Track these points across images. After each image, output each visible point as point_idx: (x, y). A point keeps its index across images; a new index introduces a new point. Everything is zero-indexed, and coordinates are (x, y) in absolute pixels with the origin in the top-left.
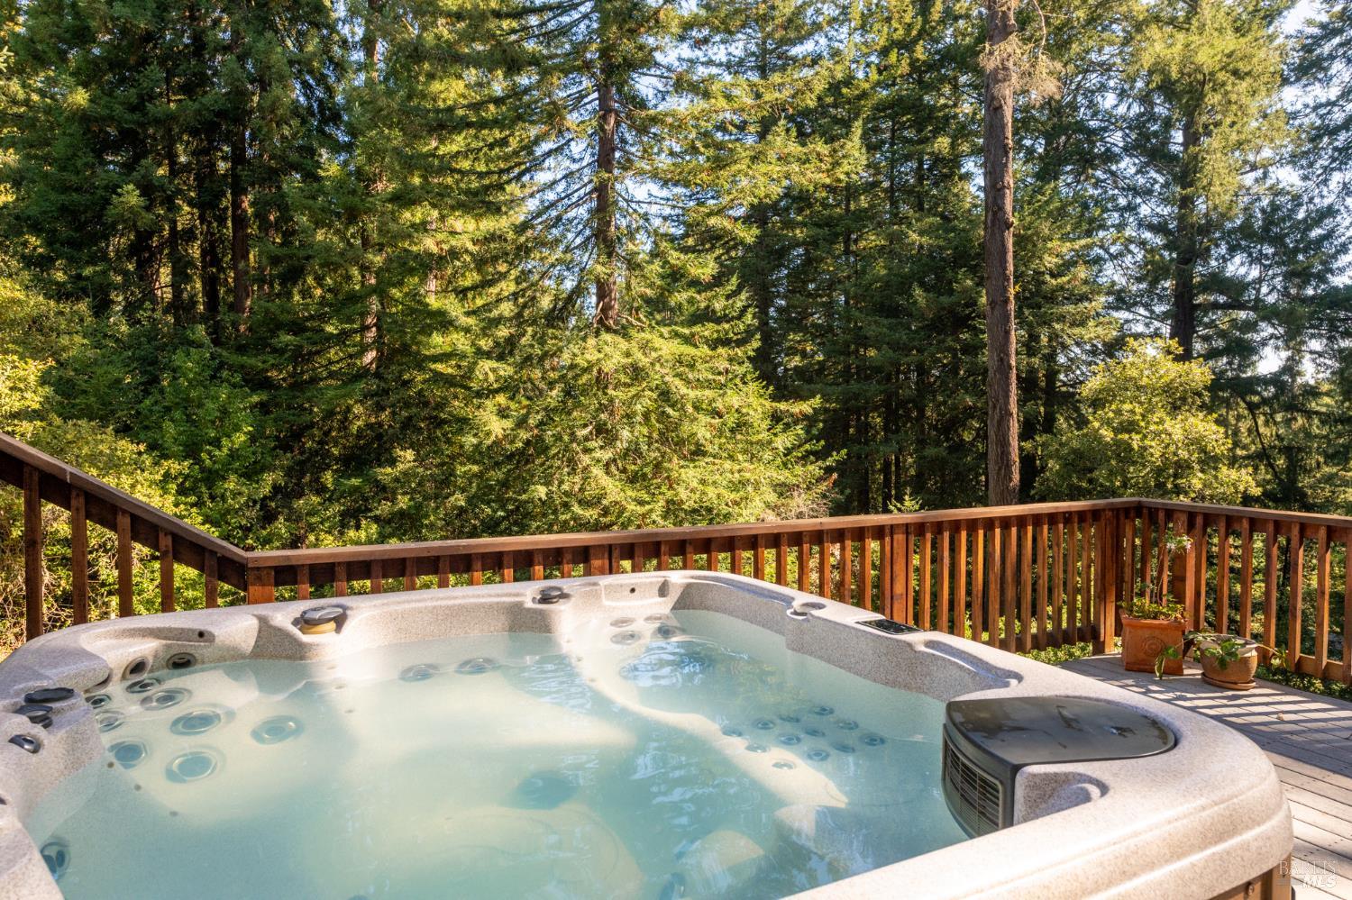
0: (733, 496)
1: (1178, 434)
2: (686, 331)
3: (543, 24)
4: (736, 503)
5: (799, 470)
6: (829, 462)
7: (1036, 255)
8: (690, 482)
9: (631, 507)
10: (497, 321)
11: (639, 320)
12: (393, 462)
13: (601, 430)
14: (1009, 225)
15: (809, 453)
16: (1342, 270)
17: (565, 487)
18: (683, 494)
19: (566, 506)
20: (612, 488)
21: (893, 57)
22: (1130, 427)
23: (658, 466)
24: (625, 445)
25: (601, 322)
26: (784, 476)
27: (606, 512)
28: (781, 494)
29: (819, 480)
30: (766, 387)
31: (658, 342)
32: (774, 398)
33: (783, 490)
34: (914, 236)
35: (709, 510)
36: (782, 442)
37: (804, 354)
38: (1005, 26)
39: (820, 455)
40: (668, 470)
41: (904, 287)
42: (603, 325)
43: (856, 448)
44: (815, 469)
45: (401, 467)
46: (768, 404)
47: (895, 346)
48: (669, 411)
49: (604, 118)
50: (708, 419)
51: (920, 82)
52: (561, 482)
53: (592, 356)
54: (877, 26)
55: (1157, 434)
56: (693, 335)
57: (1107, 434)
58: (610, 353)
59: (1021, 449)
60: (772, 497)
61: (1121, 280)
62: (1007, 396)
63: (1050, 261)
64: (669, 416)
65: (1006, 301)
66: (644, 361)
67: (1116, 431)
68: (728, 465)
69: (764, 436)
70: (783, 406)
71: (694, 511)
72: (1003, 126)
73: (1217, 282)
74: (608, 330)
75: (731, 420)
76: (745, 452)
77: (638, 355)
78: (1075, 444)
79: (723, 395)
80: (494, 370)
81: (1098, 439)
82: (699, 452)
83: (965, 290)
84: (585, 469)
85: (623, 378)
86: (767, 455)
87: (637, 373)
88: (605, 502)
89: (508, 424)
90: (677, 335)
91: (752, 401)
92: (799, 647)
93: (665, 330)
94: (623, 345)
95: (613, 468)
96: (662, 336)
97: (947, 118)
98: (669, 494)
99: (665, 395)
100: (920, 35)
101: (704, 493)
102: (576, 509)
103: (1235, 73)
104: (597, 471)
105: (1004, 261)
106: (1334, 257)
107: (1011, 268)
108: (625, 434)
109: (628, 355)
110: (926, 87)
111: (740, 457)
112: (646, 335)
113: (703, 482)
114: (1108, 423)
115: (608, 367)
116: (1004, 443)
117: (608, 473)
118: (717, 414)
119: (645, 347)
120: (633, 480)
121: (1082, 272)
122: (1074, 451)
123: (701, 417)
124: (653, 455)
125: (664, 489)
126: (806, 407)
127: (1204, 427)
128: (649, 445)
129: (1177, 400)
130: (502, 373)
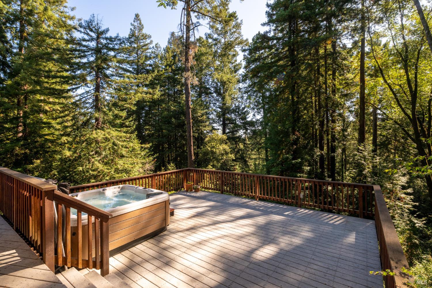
0: (131, 166)
1: (222, 149)
2: (119, 129)
3: (79, 54)
4: (132, 168)
5: (147, 159)
6: (155, 156)
7: (196, 113)
8: (121, 163)
9: (106, 171)
10: (66, 127)
11: (107, 126)
12: (32, 163)
13: (97, 153)
14: (190, 108)
15: (150, 155)
16: (248, 118)
17: (88, 167)
18: (119, 166)
19: (88, 172)
20: (100, 166)
21: (168, 68)
22: (213, 147)
23: (112, 160)
24: (104, 156)
25: (96, 127)
26: (144, 161)
27: (99, 172)
28: (143, 165)
29: (153, 161)
30: (139, 141)
31: (112, 132)
32: (141, 143)
33: (143, 164)
34: (172, 108)
35: (126, 170)
36: (143, 153)
37: (149, 130)
38: (188, 69)
39: (153, 155)
40: (115, 161)
41: (171, 118)
42: (97, 128)
43: (161, 153)
44: (151, 158)
45: (35, 165)
46: (140, 145)
47: (169, 131)
48: (115, 147)
49: (97, 79)
50: (125, 149)
51: (174, 73)
52: (86, 166)
53: (95, 136)
54: (164, 61)
55: (218, 148)
56: (121, 130)
57: (209, 149)
58: (99, 135)
59: (194, 152)
60: (141, 165)
61: (214, 117)
62: (191, 142)
63: (199, 114)
64: (115, 148)
65: (190, 123)
66: (109, 137)
67: (211, 148)
68: (130, 159)
69: (139, 152)
70: (143, 146)
71: (122, 170)
72: (189, 89)
73: (228, 119)
74: (99, 129)
75: (131, 149)
76: (134, 156)
77: (107, 135)
78: (204, 151)
79: (129, 144)
80: (66, 139)
81: (208, 150)
82: (122, 156)
83: (183, 119)
84: (93, 162)
85: (103, 141)
86: (140, 156)
87: (107, 139)
88: (99, 170)
89: (71, 153)
90: (118, 130)
91: (136, 144)
92: (136, 192)
93: (114, 129)
94: (103, 133)
95: (100, 161)
96: (113, 131)
97: (180, 81)
98: (116, 167)
99: (114, 144)
100: (173, 64)
101: (124, 166)
102: (90, 172)
103: (229, 82)
104: (96, 163)
105: (189, 115)
106: (246, 115)
107: (191, 116)
108: (104, 153)
109: (104, 135)
110: (175, 75)
111: (133, 157)
112: (109, 130)
113: (124, 163)
114: (209, 146)
115: (99, 139)
116: (191, 151)
117: (99, 163)
118: (126, 148)
119: (109, 133)
120: (106, 164)
121: (205, 117)
122: (204, 152)
123: (123, 149)
124: (111, 158)
125: (114, 166)
126: (148, 146)
127: (226, 147)
128: (110, 155)
129: (222, 141)
130: (69, 140)
